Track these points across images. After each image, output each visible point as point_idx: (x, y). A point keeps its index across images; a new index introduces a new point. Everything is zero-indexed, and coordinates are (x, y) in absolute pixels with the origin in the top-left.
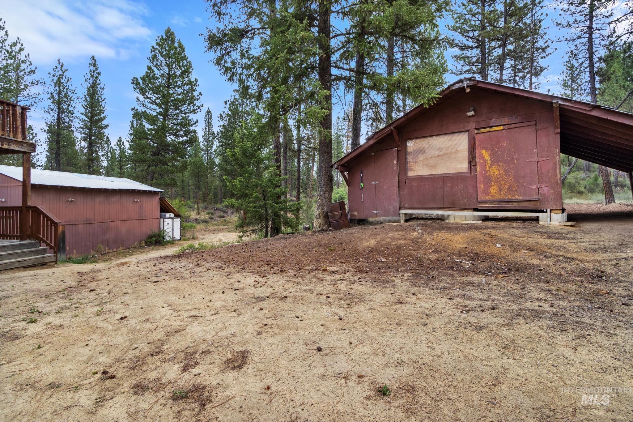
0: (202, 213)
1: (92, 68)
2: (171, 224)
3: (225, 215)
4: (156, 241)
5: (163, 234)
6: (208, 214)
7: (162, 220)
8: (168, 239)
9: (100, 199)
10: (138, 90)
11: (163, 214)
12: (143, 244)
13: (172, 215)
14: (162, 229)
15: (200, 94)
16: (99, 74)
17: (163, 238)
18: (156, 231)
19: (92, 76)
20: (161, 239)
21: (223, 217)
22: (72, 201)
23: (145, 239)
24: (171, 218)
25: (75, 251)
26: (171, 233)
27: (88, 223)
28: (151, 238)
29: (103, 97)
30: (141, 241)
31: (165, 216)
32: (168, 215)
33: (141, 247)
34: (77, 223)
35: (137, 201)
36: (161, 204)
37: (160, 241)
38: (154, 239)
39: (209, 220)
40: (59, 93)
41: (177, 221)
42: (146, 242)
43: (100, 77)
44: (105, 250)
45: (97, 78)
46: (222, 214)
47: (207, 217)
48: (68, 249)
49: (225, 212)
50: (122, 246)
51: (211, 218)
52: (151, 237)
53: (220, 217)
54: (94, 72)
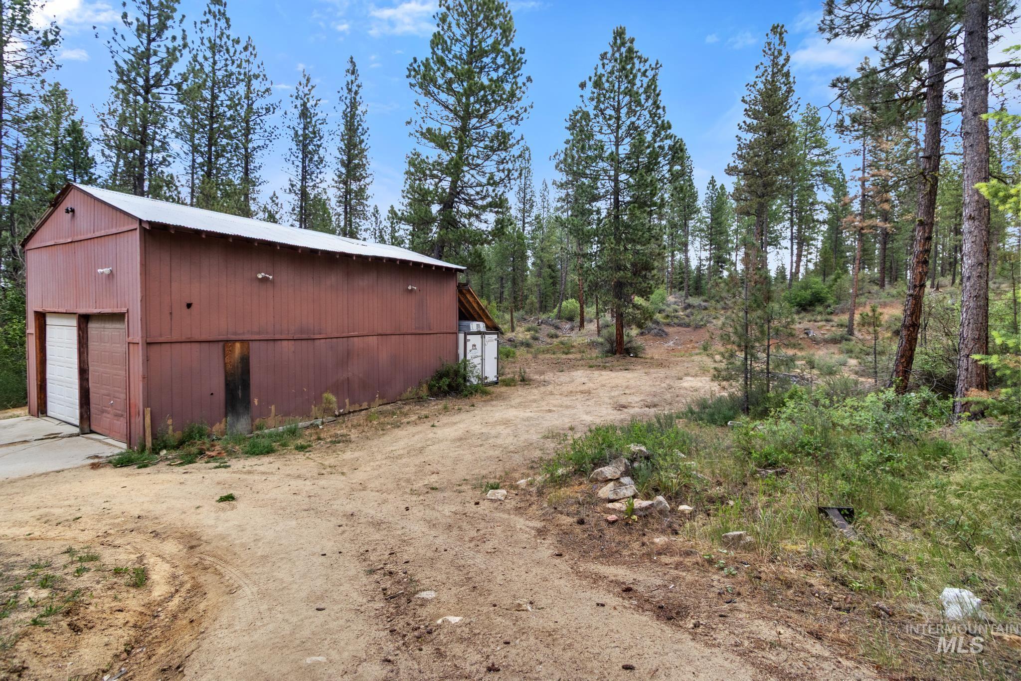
0: (518, 329)
1: (351, 78)
2: (479, 346)
3: (559, 333)
4: (449, 386)
5: (465, 369)
6: (529, 330)
7: (461, 336)
8: (475, 381)
9: (333, 278)
10: (417, 88)
11: (465, 323)
12: (424, 391)
13: (482, 326)
14: (461, 357)
15: (529, 79)
16: (359, 86)
17: (465, 379)
18: (450, 363)
19: (350, 90)
20: (461, 380)
21: (557, 337)
22: (265, 279)
23: (428, 378)
24: (479, 333)
25: (273, 408)
26: (479, 367)
27: (305, 338)
28: (441, 378)
29: (365, 126)
30: (420, 385)
31: (469, 327)
32: (474, 326)
33: (419, 400)
34: (277, 337)
35: (412, 290)
36: (460, 301)
37: (458, 385)
38: (446, 381)
39: (531, 341)
40: (305, 128)
41: (492, 340)
42: (430, 388)
43: (360, 90)
44: (344, 407)
45: (356, 93)
46: (553, 331)
47: (528, 335)
48: (256, 402)
49: (557, 328)
50: (381, 397)
51: (535, 339)
52: (440, 376)
53: (552, 336)
54: (352, 83)
